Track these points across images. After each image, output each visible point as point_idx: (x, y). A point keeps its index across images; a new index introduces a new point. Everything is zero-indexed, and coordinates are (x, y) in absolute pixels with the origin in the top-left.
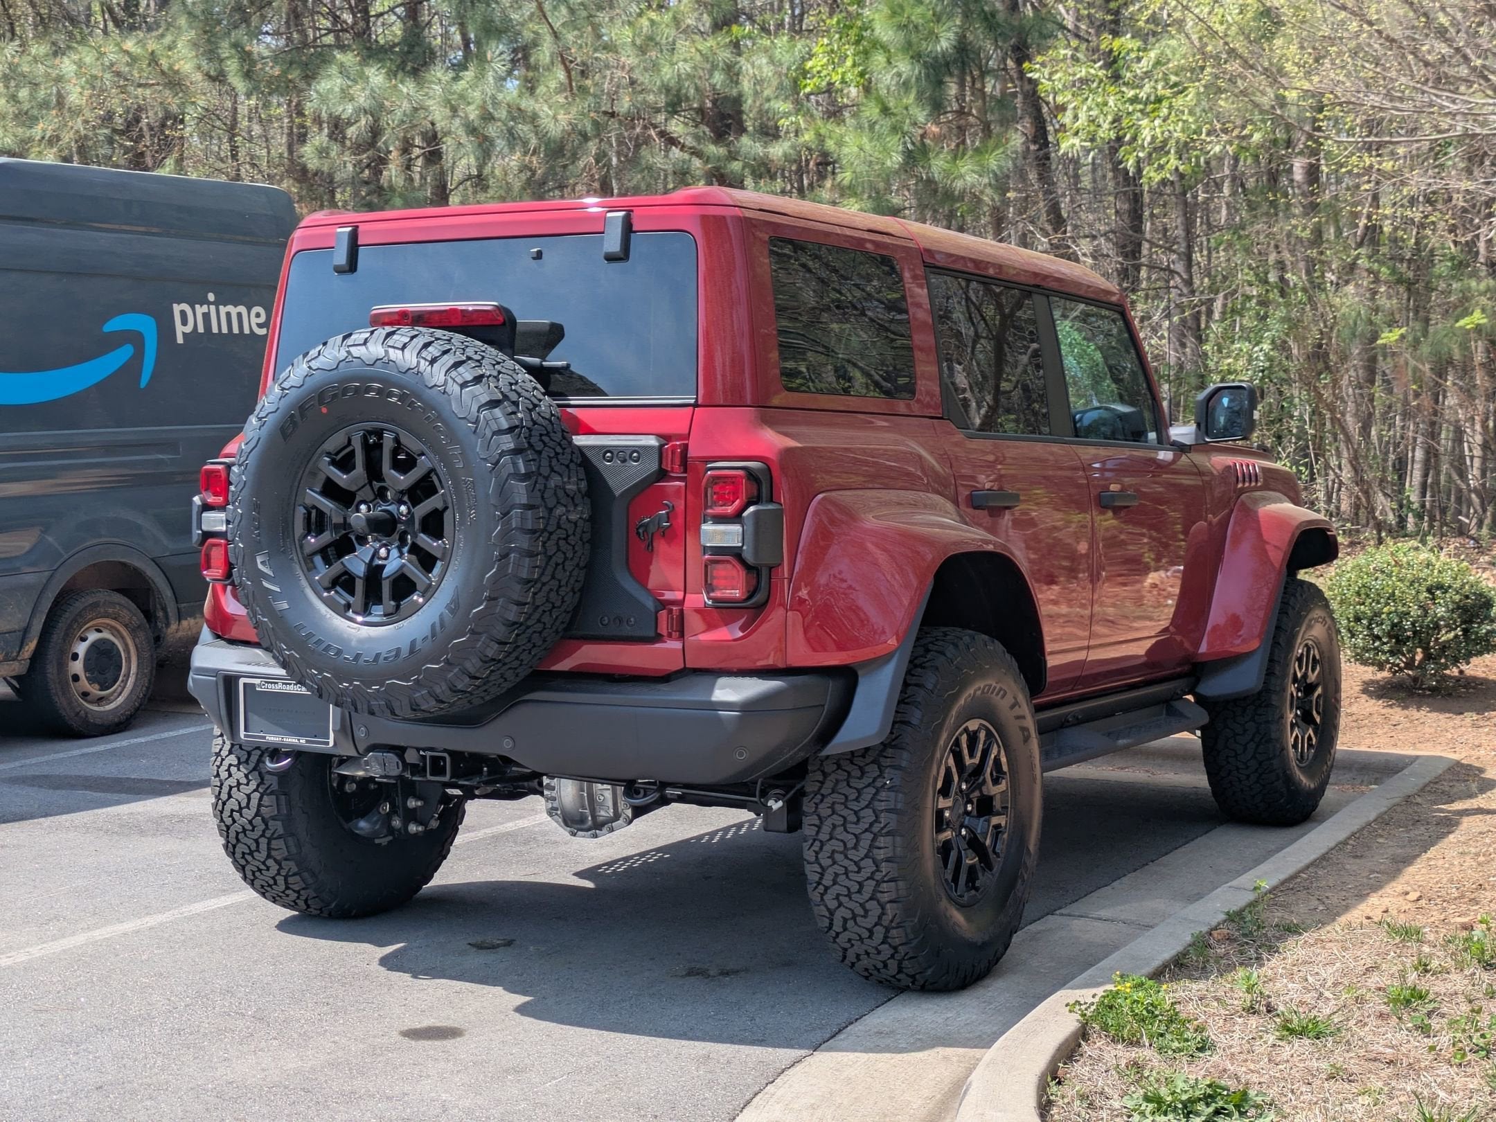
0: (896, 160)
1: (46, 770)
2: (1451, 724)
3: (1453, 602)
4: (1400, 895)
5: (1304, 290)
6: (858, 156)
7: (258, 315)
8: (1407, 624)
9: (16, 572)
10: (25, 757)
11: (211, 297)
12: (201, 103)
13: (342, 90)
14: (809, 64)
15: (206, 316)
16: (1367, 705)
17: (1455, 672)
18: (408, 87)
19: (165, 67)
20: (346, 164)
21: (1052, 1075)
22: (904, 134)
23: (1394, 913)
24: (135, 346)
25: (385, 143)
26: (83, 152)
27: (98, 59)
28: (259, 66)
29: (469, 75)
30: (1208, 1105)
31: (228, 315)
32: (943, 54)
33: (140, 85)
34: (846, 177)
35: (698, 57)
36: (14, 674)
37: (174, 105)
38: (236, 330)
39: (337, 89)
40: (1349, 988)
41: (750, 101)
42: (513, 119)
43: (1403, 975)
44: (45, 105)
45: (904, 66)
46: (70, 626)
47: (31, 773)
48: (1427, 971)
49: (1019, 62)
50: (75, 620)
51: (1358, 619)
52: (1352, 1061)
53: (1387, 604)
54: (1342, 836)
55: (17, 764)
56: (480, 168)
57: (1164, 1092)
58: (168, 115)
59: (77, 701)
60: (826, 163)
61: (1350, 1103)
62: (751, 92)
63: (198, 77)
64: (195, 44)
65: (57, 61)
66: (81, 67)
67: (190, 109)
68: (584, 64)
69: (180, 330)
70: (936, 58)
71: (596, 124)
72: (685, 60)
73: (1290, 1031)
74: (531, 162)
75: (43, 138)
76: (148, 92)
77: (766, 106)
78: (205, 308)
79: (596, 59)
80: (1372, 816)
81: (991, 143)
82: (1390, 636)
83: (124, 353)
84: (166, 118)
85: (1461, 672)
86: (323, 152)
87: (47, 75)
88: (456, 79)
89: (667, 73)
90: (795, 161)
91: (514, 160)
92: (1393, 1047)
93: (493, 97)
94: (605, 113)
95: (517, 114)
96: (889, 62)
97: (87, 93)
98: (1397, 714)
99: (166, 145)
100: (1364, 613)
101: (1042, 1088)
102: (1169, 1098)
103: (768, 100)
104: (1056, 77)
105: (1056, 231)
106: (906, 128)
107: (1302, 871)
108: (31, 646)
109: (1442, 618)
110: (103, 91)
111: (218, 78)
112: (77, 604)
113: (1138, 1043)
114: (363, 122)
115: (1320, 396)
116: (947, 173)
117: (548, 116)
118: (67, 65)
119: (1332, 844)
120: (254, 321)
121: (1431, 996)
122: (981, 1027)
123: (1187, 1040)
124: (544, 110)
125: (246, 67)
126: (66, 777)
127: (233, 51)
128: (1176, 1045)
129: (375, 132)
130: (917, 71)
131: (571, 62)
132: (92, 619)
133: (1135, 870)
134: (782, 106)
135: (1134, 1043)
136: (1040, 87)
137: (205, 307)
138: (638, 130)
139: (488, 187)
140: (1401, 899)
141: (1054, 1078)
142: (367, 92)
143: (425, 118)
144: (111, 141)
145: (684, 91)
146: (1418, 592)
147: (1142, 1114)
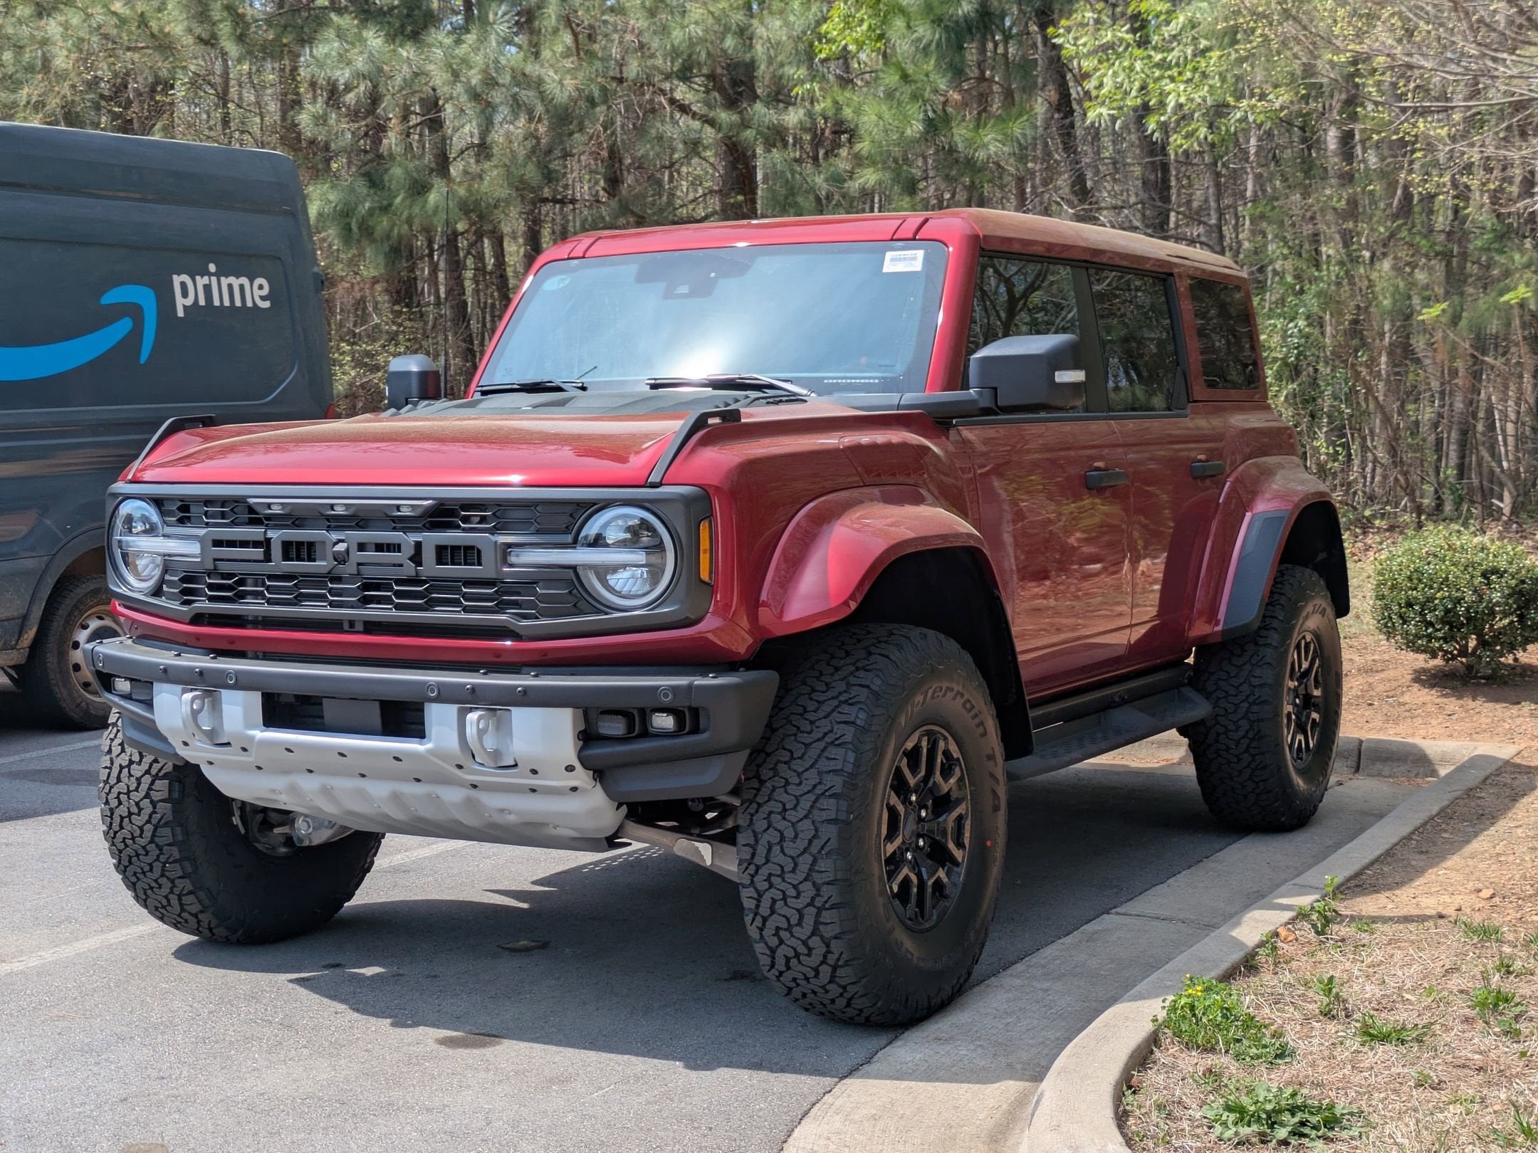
0: (916, 128)
1: (47, 764)
2: (1508, 714)
3: (1509, 587)
4: (1471, 892)
5: (1341, 263)
6: (877, 125)
7: (261, 287)
8: (1461, 610)
9: (13, 556)
10: (26, 751)
11: (212, 268)
12: (193, 68)
13: (340, 55)
14: (824, 27)
15: (207, 288)
16: (1419, 693)
17: (1509, 659)
18: (407, 51)
19: (155, 28)
20: (343, 131)
21: (1127, 1084)
22: (925, 102)
23: (1468, 911)
24: (134, 320)
25: (384, 109)
26: (71, 117)
27: (85, 21)
28: (253, 29)
29: (471, 38)
30: (1293, 1115)
31: (230, 286)
32: (965, 17)
33: (129, 49)
34: (864, 147)
35: (710, 21)
36: (12, 663)
37: (164, 70)
38: (238, 303)
39: (334, 53)
40: (1430, 991)
41: (763, 67)
42: (518, 85)
43: (1485, 977)
44: (30, 69)
45: (924, 31)
46: (70, 614)
47: (31, 767)
48: (1509, 973)
49: (1043, 27)
50: (75, 606)
51: (1410, 605)
52: (1440, 1068)
53: (1440, 589)
54: (1405, 830)
55: (17, 758)
56: (484, 135)
57: (1245, 1101)
58: (157, 81)
59: (78, 691)
60: (843, 131)
61: (1442, 1112)
62: (764, 57)
63: (189, 40)
64: (186, 6)
65: (42, 23)
66: (66, 29)
67: (180, 74)
68: (591, 27)
69: (180, 302)
70: (957, 22)
71: (604, 90)
72: (696, 23)
73: (1371, 1036)
74: (536, 130)
75: (28, 103)
76: (136, 56)
77: (780, 72)
78: (206, 280)
79: (605, 22)
80: (1435, 810)
81: (1014, 111)
82: (1443, 622)
83: (123, 327)
84: (157, 83)
85: (1516, 660)
86: (321, 120)
87: (32, 37)
88: (458, 42)
89: (677, 35)
90: (810, 129)
91: (519, 127)
92: (1481, 1053)
93: (496, 61)
94: (614, 78)
95: (521, 79)
96: (909, 27)
97: (74, 56)
98: (1452, 704)
99: (158, 110)
100: (1416, 598)
101: (1118, 1098)
102: (1253, 1108)
103: (782, 65)
104: (1081, 42)
105: (1082, 201)
106: (926, 95)
107: (1367, 867)
108: (30, 634)
109: (1498, 604)
110: (92, 54)
111: (209, 41)
112: (78, 590)
113: (1212, 1050)
114: (362, 88)
115: (1357, 374)
116: (969, 143)
117: (554, 81)
118: (52, 27)
119: (1395, 840)
120: (257, 293)
121: (1517, 1000)
122: (1044, 1033)
123: (1265, 1046)
124: (551, 76)
125: (239, 31)
126: (68, 771)
127: (225, 14)
128: (1254, 1051)
129: (375, 99)
130: (937, 36)
131: (578, 25)
132: (92, 607)
133: (1190, 867)
134: (796, 72)
135: (1211, 1049)
136: (1064, 52)
137: (206, 278)
138: (647, 97)
139: (492, 155)
140: (1473, 896)
141: (1130, 1087)
142: (365, 56)
143: (426, 84)
144: (98, 108)
145: (694, 57)
146: (1472, 577)
147: (1224, 1124)
